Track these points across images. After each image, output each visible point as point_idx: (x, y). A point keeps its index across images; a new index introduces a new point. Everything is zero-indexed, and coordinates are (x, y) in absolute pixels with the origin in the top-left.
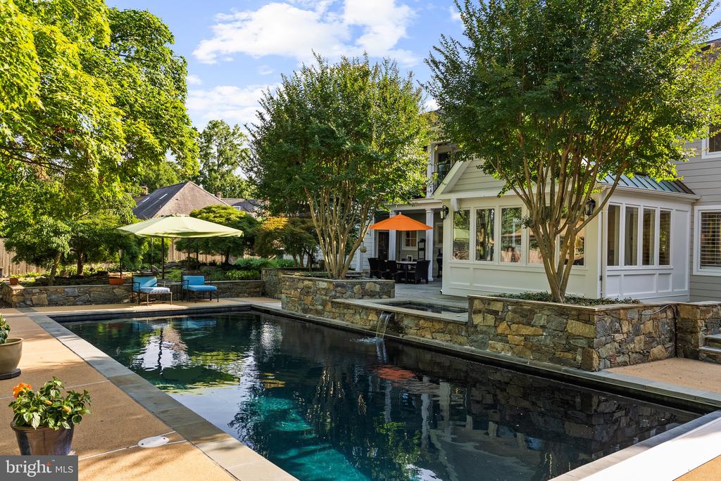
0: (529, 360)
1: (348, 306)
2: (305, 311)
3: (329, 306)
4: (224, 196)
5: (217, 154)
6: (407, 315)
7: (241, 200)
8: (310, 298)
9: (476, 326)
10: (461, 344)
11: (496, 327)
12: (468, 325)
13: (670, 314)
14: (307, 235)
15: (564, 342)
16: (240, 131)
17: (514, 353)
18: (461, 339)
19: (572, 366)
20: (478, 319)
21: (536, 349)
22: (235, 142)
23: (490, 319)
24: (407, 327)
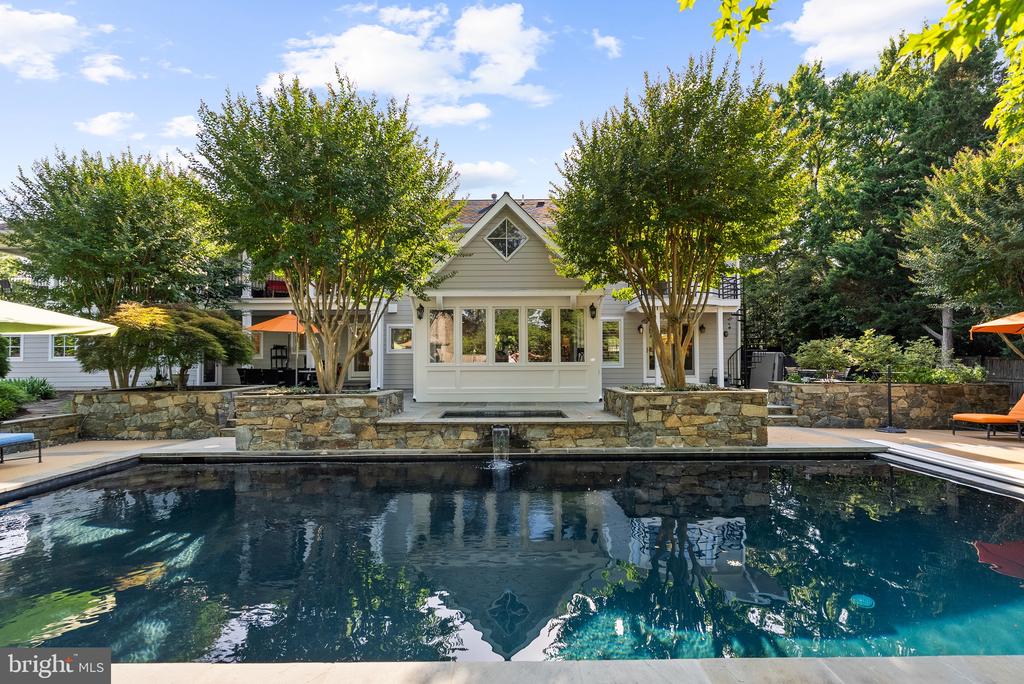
2: (310, 446)
3: (369, 432)
6: (533, 425)
8: (320, 425)
9: (638, 425)
10: (619, 445)
11: (663, 422)
12: (628, 425)
15: (739, 425)
17: (686, 443)
18: (619, 441)
19: (750, 444)
20: (640, 417)
21: (712, 436)
23: (656, 415)
24: (534, 439)
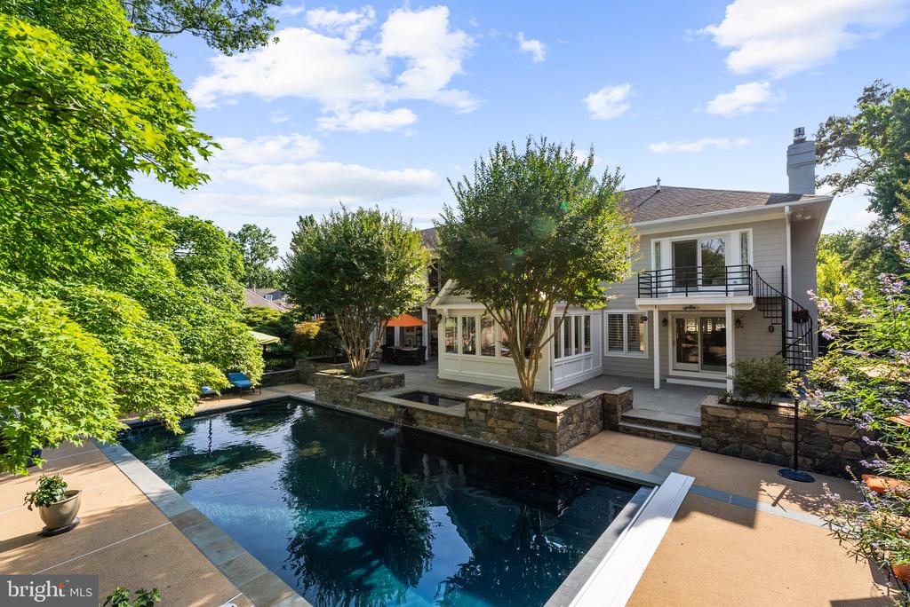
0: (511, 447)
1: (370, 401)
2: (336, 402)
3: (355, 400)
4: (258, 287)
5: (250, 251)
6: (418, 410)
7: (272, 290)
8: (339, 393)
9: (471, 420)
10: (460, 433)
11: (486, 421)
12: (466, 419)
13: (600, 402)
14: (333, 335)
15: (536, 435)
16: (270, 233)
17: (500, 441)
18: (460, 430)
19: (542, 452)
20: (472, 415)
21: (517, 440)
22: (266, 241)
23: (482, 415)
24: (418, 418)
